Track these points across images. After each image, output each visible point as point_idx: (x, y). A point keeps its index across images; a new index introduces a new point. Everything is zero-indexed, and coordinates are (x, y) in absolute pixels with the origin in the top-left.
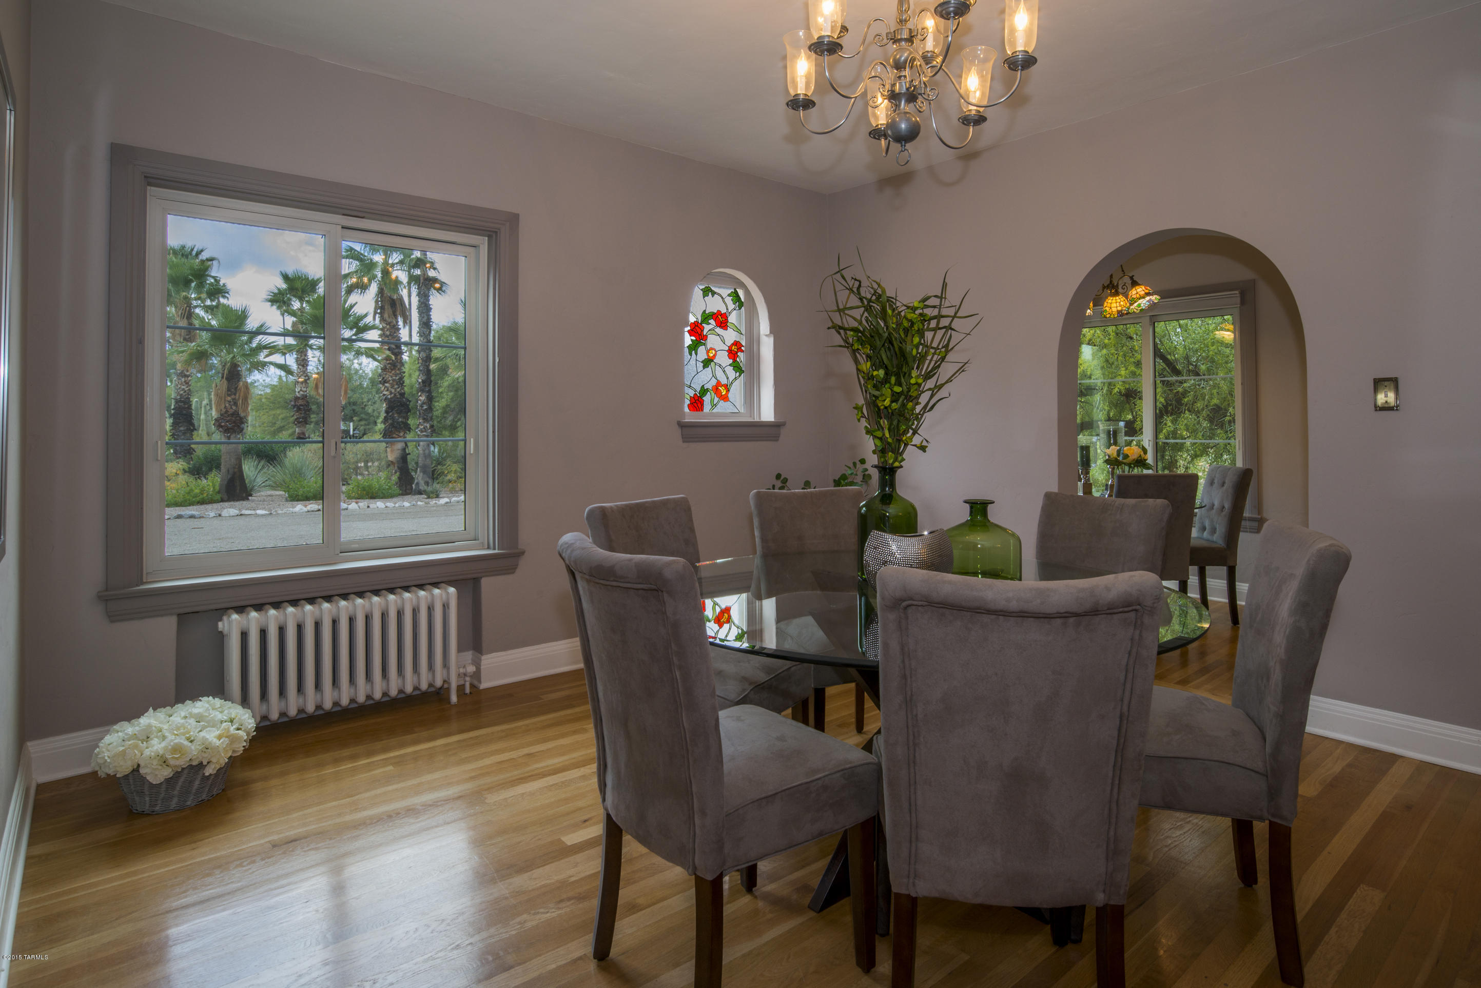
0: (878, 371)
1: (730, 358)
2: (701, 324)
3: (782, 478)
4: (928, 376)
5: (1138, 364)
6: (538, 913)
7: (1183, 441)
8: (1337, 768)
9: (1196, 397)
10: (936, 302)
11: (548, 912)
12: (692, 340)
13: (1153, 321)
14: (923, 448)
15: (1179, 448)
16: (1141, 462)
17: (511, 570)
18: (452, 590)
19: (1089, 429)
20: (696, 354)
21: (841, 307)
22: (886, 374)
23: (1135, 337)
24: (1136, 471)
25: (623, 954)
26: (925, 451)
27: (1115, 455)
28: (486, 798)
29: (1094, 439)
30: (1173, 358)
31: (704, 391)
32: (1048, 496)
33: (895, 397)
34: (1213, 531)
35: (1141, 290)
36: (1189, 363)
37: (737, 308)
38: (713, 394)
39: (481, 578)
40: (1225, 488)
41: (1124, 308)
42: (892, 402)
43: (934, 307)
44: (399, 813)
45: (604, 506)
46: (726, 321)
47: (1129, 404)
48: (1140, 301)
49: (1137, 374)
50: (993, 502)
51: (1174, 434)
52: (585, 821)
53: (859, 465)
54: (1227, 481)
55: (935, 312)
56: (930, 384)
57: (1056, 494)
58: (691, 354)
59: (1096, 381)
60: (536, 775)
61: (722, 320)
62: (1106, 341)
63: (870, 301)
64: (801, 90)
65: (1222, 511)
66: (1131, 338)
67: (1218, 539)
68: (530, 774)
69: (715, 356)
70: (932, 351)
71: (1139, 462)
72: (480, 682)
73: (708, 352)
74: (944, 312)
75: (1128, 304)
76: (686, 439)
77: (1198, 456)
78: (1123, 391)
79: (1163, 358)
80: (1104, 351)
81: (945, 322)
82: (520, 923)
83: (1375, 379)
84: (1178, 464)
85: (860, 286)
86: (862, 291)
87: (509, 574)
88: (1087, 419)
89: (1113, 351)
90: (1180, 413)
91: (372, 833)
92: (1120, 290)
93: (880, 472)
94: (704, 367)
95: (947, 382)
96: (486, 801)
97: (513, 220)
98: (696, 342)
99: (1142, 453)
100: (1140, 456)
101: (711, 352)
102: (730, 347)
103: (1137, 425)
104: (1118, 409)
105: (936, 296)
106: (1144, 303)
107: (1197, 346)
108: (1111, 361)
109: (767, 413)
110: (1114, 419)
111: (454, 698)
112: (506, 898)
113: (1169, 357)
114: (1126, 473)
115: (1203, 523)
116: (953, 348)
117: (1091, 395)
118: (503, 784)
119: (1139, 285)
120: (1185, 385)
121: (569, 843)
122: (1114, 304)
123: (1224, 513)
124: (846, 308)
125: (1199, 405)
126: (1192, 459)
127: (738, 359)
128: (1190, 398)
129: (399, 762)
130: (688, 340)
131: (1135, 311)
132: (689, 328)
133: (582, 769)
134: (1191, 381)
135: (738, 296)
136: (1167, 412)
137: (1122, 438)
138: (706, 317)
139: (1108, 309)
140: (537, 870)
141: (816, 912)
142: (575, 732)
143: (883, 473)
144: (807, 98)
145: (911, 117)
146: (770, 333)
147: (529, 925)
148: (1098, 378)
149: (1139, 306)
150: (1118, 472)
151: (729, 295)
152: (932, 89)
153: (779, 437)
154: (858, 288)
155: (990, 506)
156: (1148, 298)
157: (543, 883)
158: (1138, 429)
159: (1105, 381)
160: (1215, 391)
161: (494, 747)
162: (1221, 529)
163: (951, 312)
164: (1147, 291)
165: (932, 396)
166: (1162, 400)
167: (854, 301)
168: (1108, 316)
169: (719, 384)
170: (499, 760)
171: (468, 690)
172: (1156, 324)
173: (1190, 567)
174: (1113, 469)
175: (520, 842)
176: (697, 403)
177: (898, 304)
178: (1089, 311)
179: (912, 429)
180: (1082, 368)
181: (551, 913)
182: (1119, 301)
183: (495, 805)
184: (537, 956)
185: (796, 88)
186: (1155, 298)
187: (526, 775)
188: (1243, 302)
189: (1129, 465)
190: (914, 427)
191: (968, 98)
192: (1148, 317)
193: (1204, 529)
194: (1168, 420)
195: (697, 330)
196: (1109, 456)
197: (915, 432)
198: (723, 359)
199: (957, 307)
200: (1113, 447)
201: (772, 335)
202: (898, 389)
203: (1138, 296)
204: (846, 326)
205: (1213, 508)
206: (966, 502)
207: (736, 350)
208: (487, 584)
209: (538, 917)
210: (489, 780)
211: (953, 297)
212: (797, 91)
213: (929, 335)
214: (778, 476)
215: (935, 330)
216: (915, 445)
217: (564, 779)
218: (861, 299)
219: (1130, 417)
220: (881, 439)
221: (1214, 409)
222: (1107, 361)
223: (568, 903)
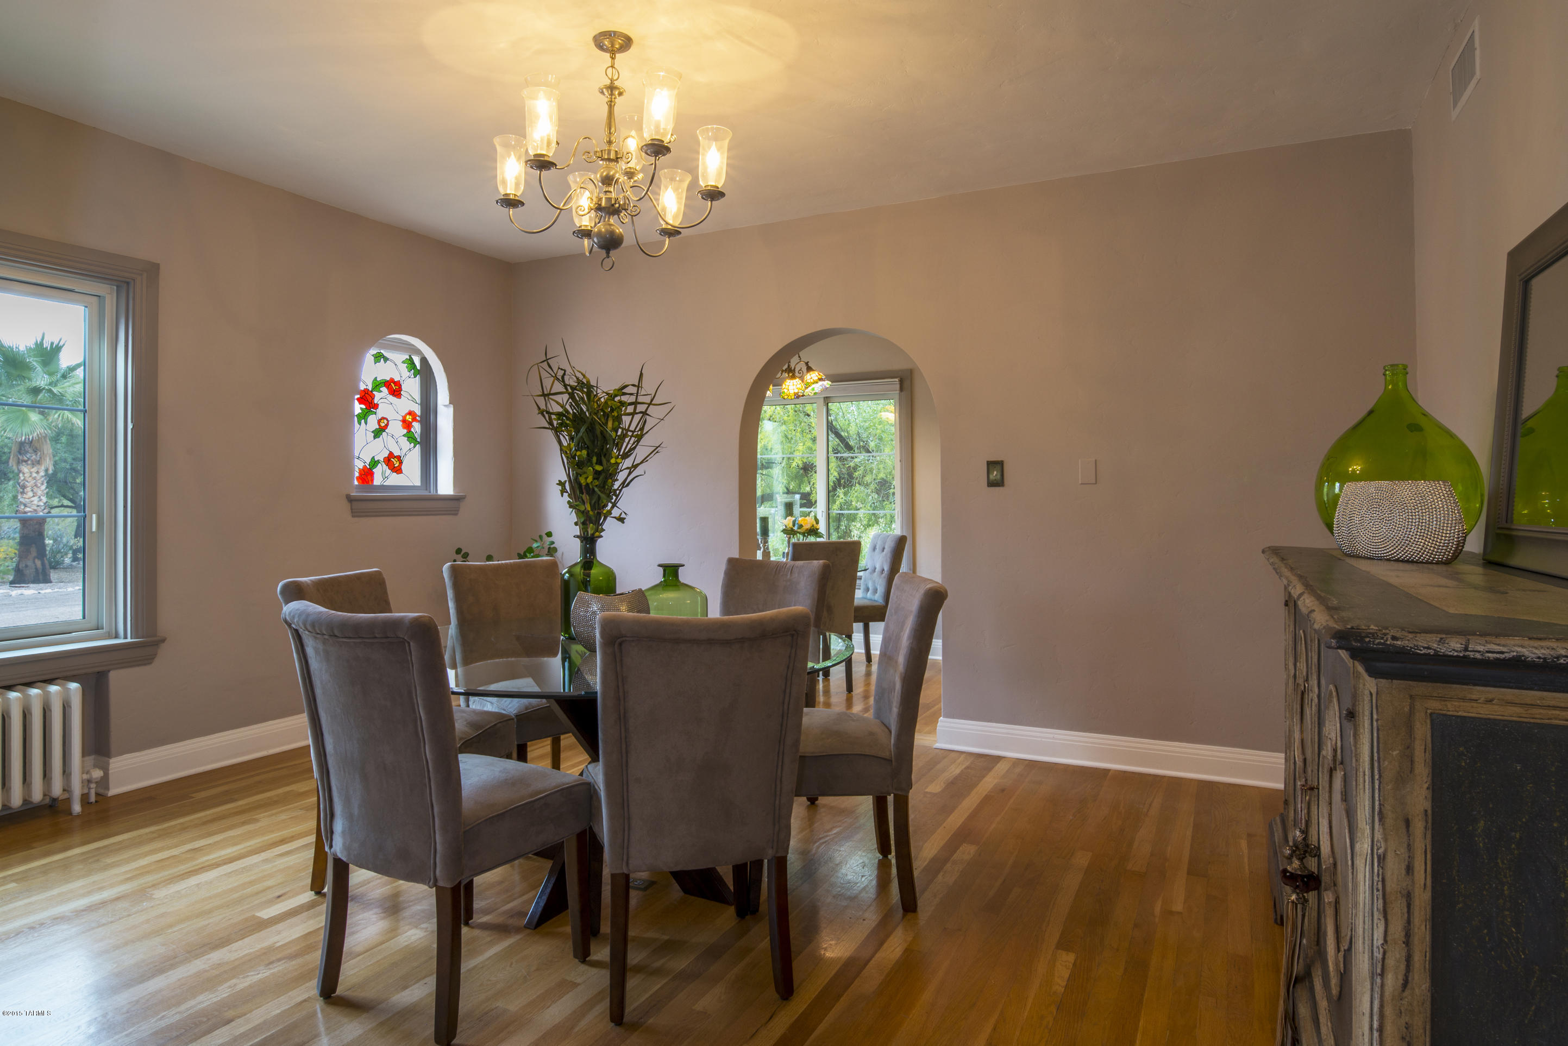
0: (581, 451)
1: (404, 428)
2: (372, 391)
3: (462, 553)
4: (626, 456)
5: (814, 440)
6: (248, 976)
7: (856, 512)
8: (958, 771)
9: (865, 471)
10: (634, 390)
11: (258, 974)
12: (361, 408)
13: (827, 400)
14: (621, 520)
15: (852, 518)
16: (813, 531)
17: (147, 660)
18: (74, 686)
19: (769, 501)
20: (366, 423)
21: (546, 393)
22: (588, 454)
23: (812, 414)
24: (812, 539)
25: (349, 990)
26: (623, 523)
27: (791, 525)
28: (152, 894)
29: (773, 510)
30: (846, 434)
31: (375, 463)
32: (731, 561)
33: (597, 474)
34: (875, 591)
35: (814, 376)
36: (861, 440)
37: (412, 376)
38: (384, 466)
39: (109, 671)
40: (884, 553)
41: (800, 391)
42: (594, 479)
43: (631, 394)
44: (43, 924)
45: (301, 582)
46: (400, 389)
47: (807, 477)
48: (813, 386)
49: (814, 449)
50: (683, 566)
51: (848, 505)
52: (279, 897)
53: (545, 538)
54: (886, 547)
55: (632, 399)
56: (628, 463)
57: (737, 559)
58: (360, 424)
59: (775, 456)
60: (209, 866)
61: (395, 389)
62: (786, 418)
63: (573, 388)
64: (511, 189)
65: (882, 573)
66: (809, 415)
67: (878, 598)
68: (200, 866)
69: (387, 425)
70: (630, 434)
71: (812, 531)
72: (107, 788)
73: (379, 421)
74: (640, 399)
75: (804, 388)
76: (355, 513)
77: (870, 525)
78: (801, 466)
79: (838, 435)
80: (784, 427)
81: (641, 408)
82: (230, 987)
83: (988, 462)
84: (852, 534)
85: (564, 374)
86: (566, 378)
87: (145, 665)
88: (768, 491)
89: (791, 428)
90: (851, 486)
91: (13, 946)
92: (797, 374)
93: (582, 542)
94: (375, 437)
95: (642, 462)
96: (154, 896)
97: (152, 270)
98: (366, 411)
99: (815, 523)
100: (813, 526)
101: (382, 421)
102: (404, 417)
103: (812, 498)
104: (797, 482)
105: (634, 385)
106: (818, 387)
107: (867, 424)
108: (790, 437)
109: (445, 485)
110: (794, 491)
111: (77, 808)
112: (207, 971)
113: (843, 434)
114: (801, 541)
115: (866, 585)
116: (647, 432)
117: (771, 468)
118: (172, 878)
119: (813, 370)
120: (856, 460)
121: (266, 917)
122: (791, 386)
123: (884, 575)
124: (550, 394)
125: (868, 479)
126: (865, 529)
127: (412, 430)
128: (860, 472)
129: (22, 878)
130: (358, 408)
131: (810, 394)
132: (359, 396)
133: (263, 854)
134: (861, 457)
135: (413, 363)
136: (840, 485)
137: (797, 510)
138: (377, 385)
139: (786, 391)
140: (236, 943)
141: (531, 929)
142: (244, 823)
143: (584, 542)
144: (517, 198)
145: (615, 229)
146: (450, 403)
147: (241, 986)
148: (777, 454)
149: (813, 389)
150: (794, 540)
151: (403, 362)
152: (634, 206)
153: (458, 511)
154: (563, 377)
155: (681, 568)
156: (821, 383)
157: (246, 952)
158: (813, 501)
159: (784, 456)
160: (881, 466)
161: (146, 848)
162: (881, 589)
163: (648, 399)
164: (820, 377)
165: (630, 473)
166: (836, 474)
167: (558, 387)
168: (786, 397)
169: (391, 454)
170: (158, 859)
171: (93, 798)
172: (829, 404)
173: (854, 624)
174: (790, 538)
175: (209, 924)
176: (367, 475)
177: (599, 391)
178: (768, 392)
179: (611, 503)
180: (763, 443)
181: (263, 973)
182: (796, 383)
183: (167, 898)
184: (256, 1008)
185: (505, 187)
186: (827, 383)
187: (197, 867)
188: (901, 389)
189: (803, 534)
190: (613, 501)
191: (665, 217)
192: (822, 400)
193: (868, 590)
194: (840, 492)
195: (367, 399)
196: (786, 526)
197: (614, 505)
198: (396, 428)
199: (653, 396)
200: (789, 518)
201: (452, 406)
202: (599, 468)
203: (812, 381)
204: (551, 411)
205: (875, 571)
206: (659, 566)
207: (410, 420)
208: (116, 678)
209: (248, 979)
210: (149, 879)
211: (648, 386)
212: (506, 190)
213: (626, 420)
214: (459, 551)
215: (633, 414)
216: (615, 518)
217: (243, 866)
218: (565, 386)
219: (808, 489)
220: (583, 512)
221: (881, 482)
222: (786, 437)
223: (280, 963)
